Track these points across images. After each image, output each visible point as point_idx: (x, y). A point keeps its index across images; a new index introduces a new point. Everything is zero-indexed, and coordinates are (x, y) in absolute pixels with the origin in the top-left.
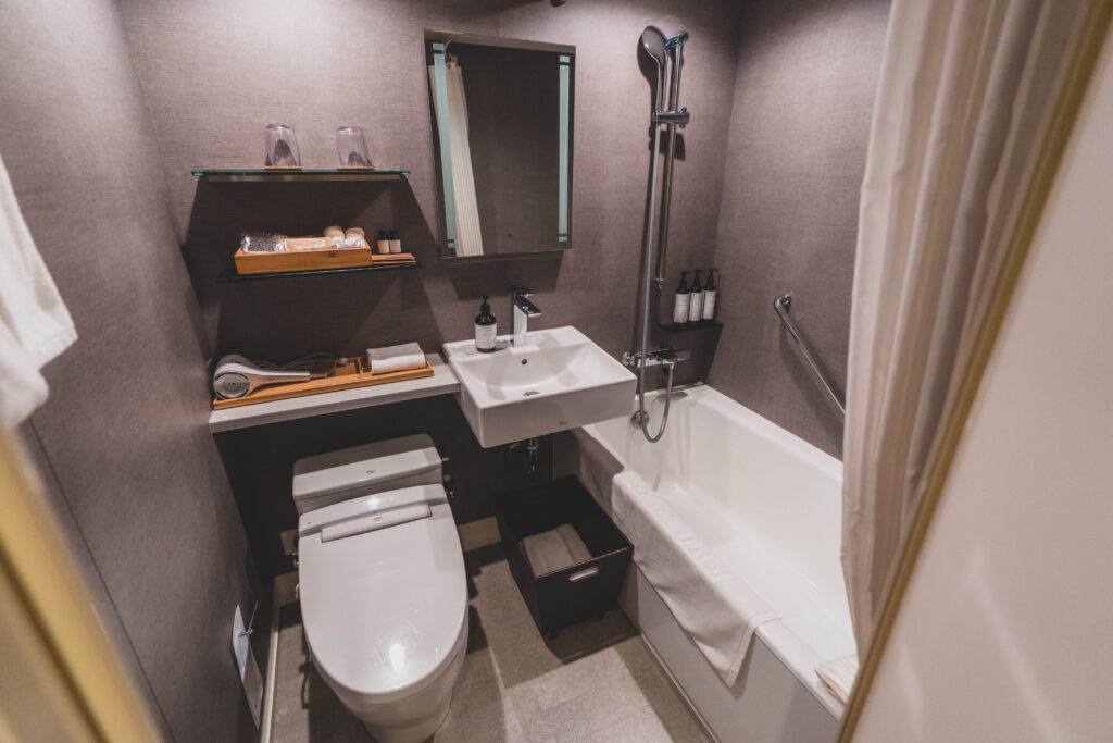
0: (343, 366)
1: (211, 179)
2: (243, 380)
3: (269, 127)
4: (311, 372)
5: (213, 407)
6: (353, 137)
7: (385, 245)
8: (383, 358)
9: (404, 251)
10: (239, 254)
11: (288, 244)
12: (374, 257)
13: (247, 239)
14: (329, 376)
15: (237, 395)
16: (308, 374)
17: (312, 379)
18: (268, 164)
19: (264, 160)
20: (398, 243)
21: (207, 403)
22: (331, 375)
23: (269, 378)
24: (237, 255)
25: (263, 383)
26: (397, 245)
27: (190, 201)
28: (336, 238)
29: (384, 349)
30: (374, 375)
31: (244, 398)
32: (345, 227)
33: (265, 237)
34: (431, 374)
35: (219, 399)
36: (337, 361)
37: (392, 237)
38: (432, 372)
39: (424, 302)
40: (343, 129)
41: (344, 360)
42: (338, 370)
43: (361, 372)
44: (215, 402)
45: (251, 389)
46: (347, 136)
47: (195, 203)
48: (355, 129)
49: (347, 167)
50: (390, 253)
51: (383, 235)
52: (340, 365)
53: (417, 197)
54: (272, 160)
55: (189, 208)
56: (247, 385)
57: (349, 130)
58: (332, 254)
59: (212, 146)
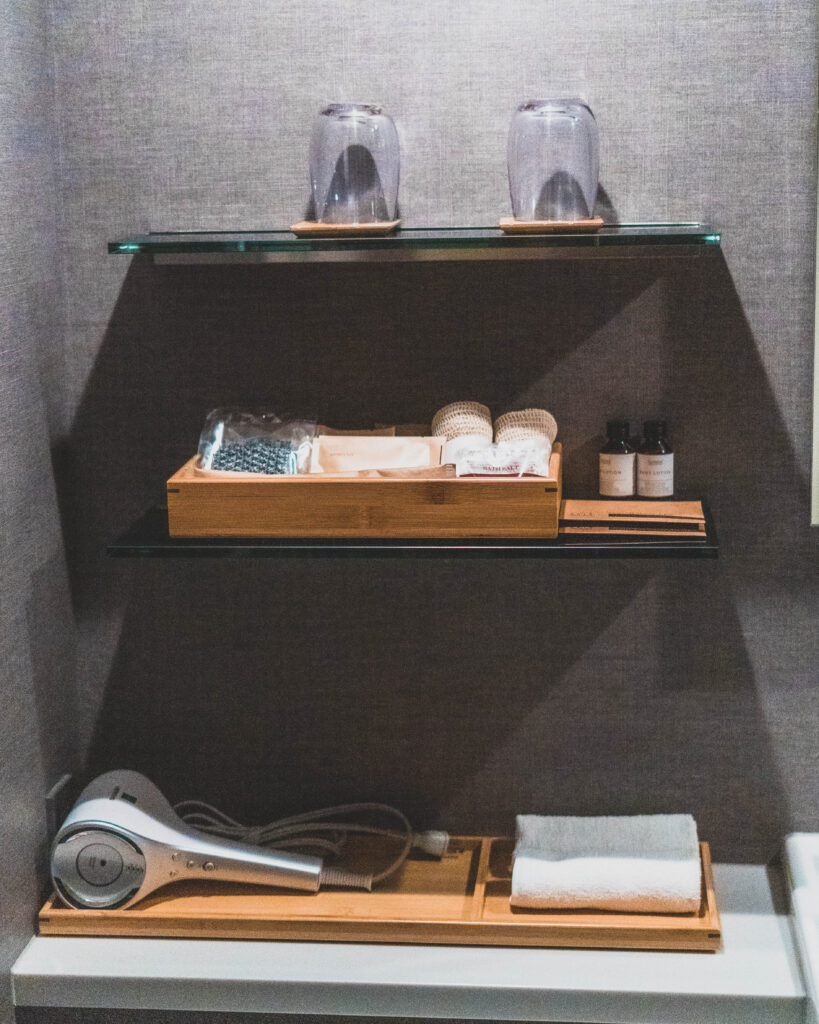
0: (436, 858)
1: (160, 259)
2: (129, 857)
3: (328, 112)
4: (329, 862)
5: (36, 926)
6: (561, 132)
7: (620, 471)
8: (560, 854)
9: (680, 494)
10: (185, 476)
11: (323, 452)
12: (575, 509)
13: (219, 431)
14: (378, 887)
15: (106, 899)
16: (315, 869)
17: (325, 888)
18: (311, 216)
19: (302, 205)
20: (667, 462)
21: (24, 909)
22: (388, 885)
23: (204, 861)
24: (175, 480)
25: (185, 873)
26: (663, 470)
27: (100, 316)
28: (462, 442)
29: (572, 822)
30: (516, 910)
31: (120, 912)
32: (498, 407)
33: (268, 426)
34: (710, 942)
35: (58, 905)
36: (417, 840)
37: (646, 441)
38: (715, 935)
39: (739, 673)
40: (530, 106)
41: (440, 839)
42: (415, 869)
43: (480, 889)
44: (47, 910)
45: (147, 887)
46: (542, 126)
47: (112, 324)
48: (567, 103)
49: (529, 220)
50: (636, 497)
51: (617, 438)
52: (423, 855)
53: (749, 312)
54: (321, 205)
55: (94, 337)
56: (139, 872)
57: (549, 108)
58: (436, 492)
59: (179, 169)
